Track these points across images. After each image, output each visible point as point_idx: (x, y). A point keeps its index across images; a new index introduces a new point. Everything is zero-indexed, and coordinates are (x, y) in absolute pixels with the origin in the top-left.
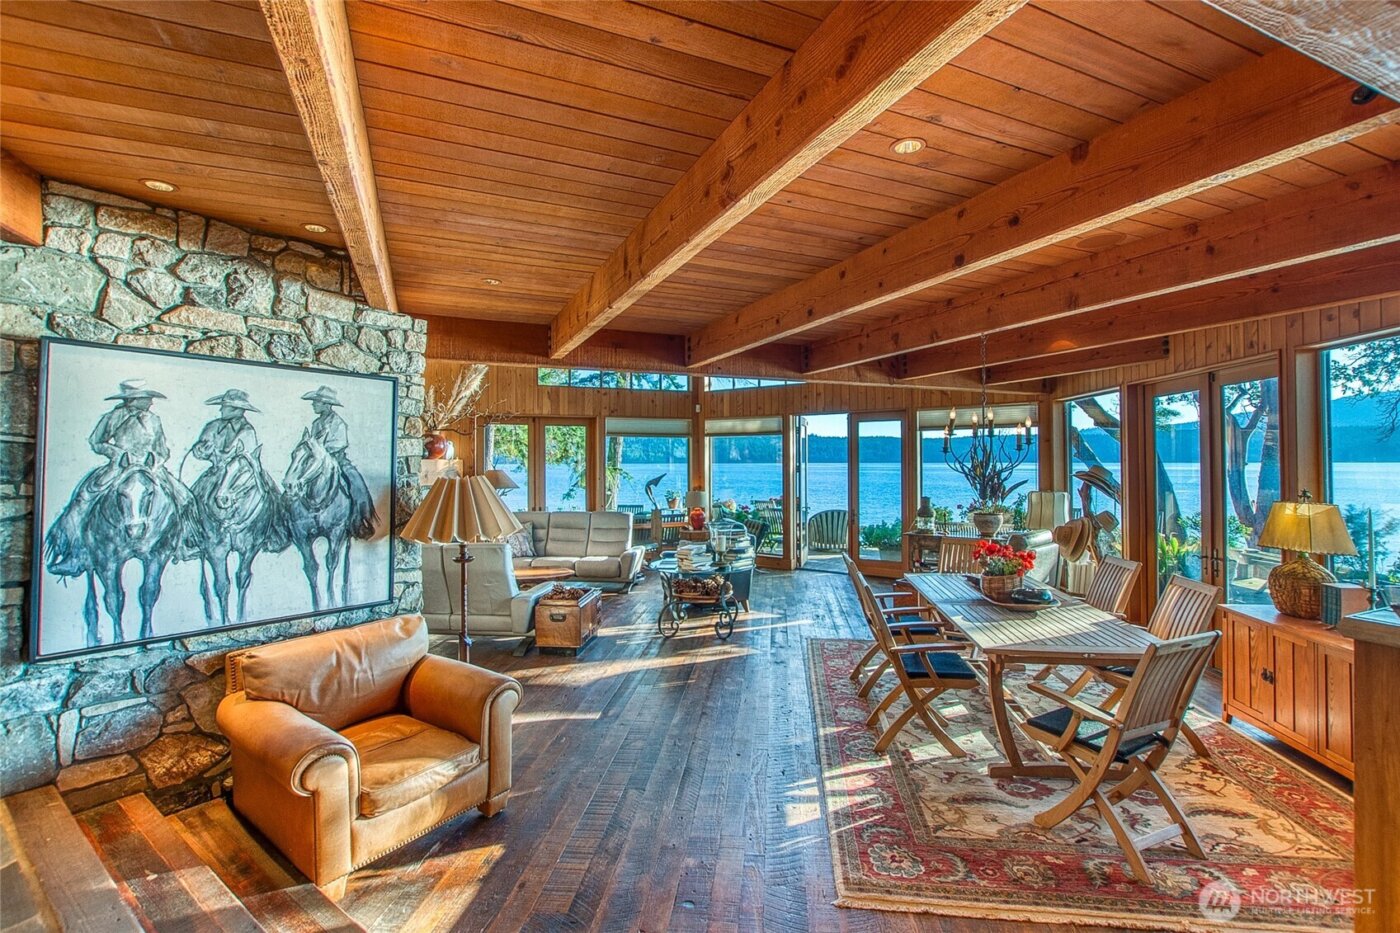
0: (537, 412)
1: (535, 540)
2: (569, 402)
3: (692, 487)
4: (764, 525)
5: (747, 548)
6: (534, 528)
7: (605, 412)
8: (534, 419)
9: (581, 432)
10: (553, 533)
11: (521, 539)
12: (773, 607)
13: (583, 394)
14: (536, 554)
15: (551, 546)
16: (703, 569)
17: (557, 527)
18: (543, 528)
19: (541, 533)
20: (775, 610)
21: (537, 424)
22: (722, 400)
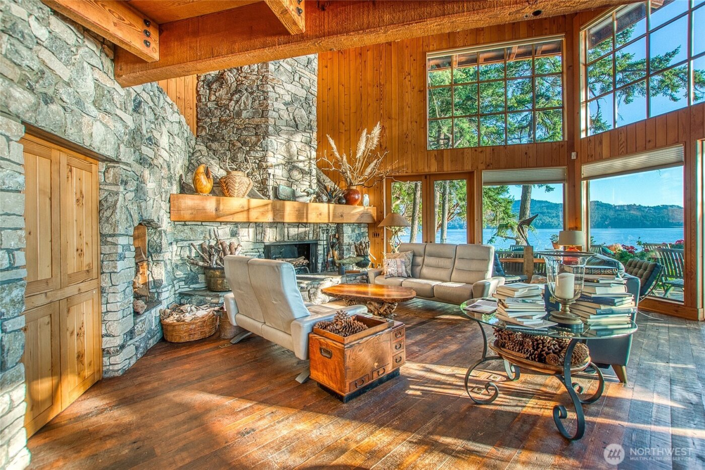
0: (427, 170)
1: (414, 265)
2: (452, 161)
3: (567, 227)
4: (655, 266)
5: (620, 296)
6: (414, 255)
7: (481, 166)
8: (426, 176)
9: (462, 184)
10: (428, 260)
11: (399, 263)
12: (672, 381)
13: (463, 153)
14: (413, 275)
15: (425, 271)
16: (526, 323)
17: (431, 255)
18: (420, 256)
19: (419, 260)
20: (679, 391)
21: (428, 180)
22: (601, 143)
